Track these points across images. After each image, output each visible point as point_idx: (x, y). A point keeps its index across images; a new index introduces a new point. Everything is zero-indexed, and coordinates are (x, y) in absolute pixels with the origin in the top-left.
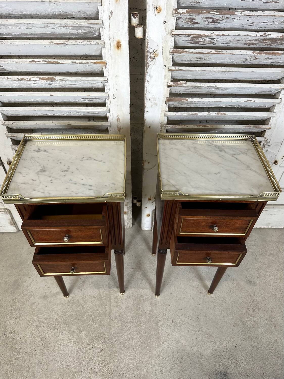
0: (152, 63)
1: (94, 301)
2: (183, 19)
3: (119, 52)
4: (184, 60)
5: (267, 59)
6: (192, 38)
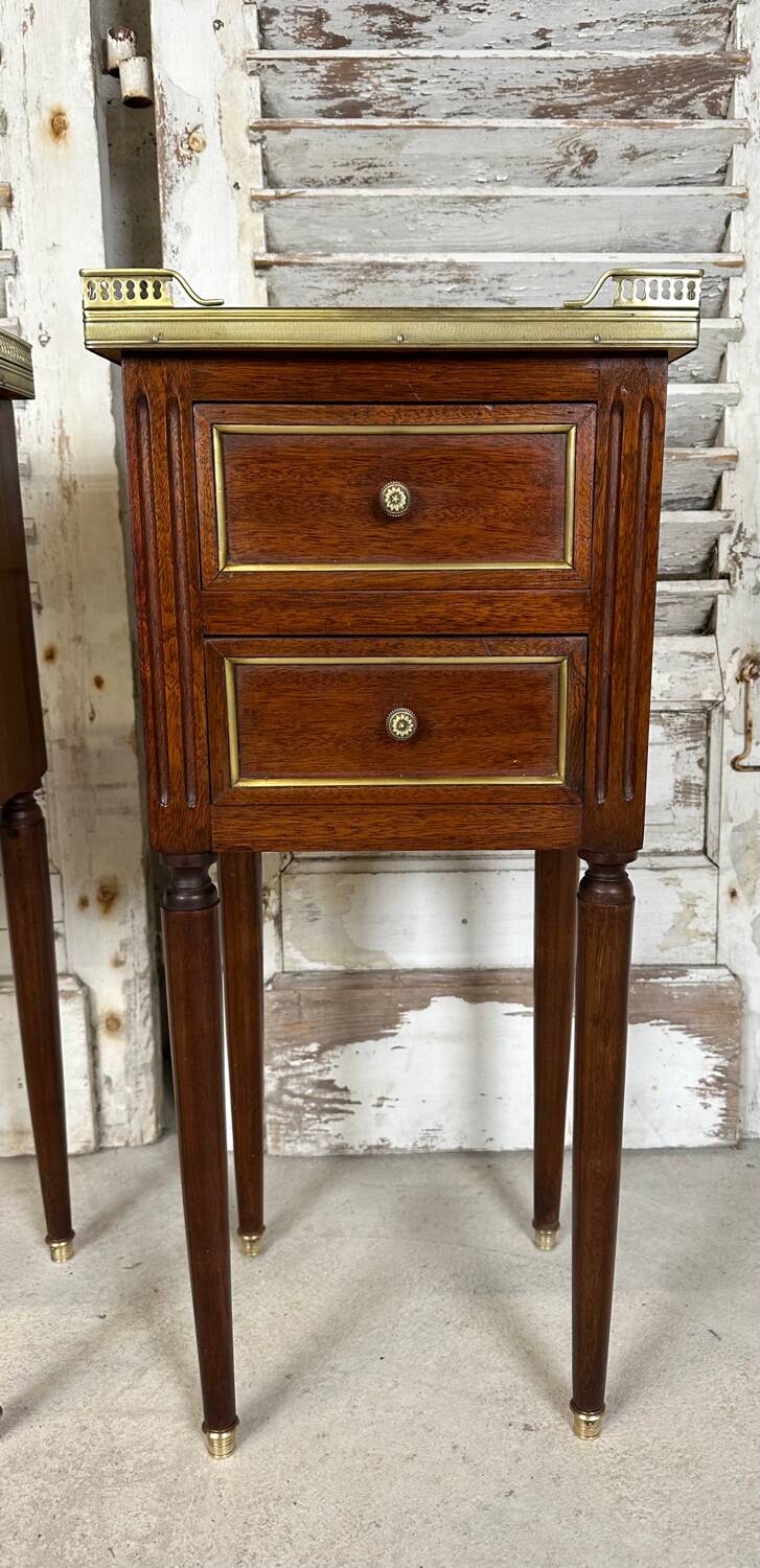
0: (183, 174)
2: (285, 21)
3: (61, 151)
4: (313, 176)
5: (632, 155)
6: (328, 83)
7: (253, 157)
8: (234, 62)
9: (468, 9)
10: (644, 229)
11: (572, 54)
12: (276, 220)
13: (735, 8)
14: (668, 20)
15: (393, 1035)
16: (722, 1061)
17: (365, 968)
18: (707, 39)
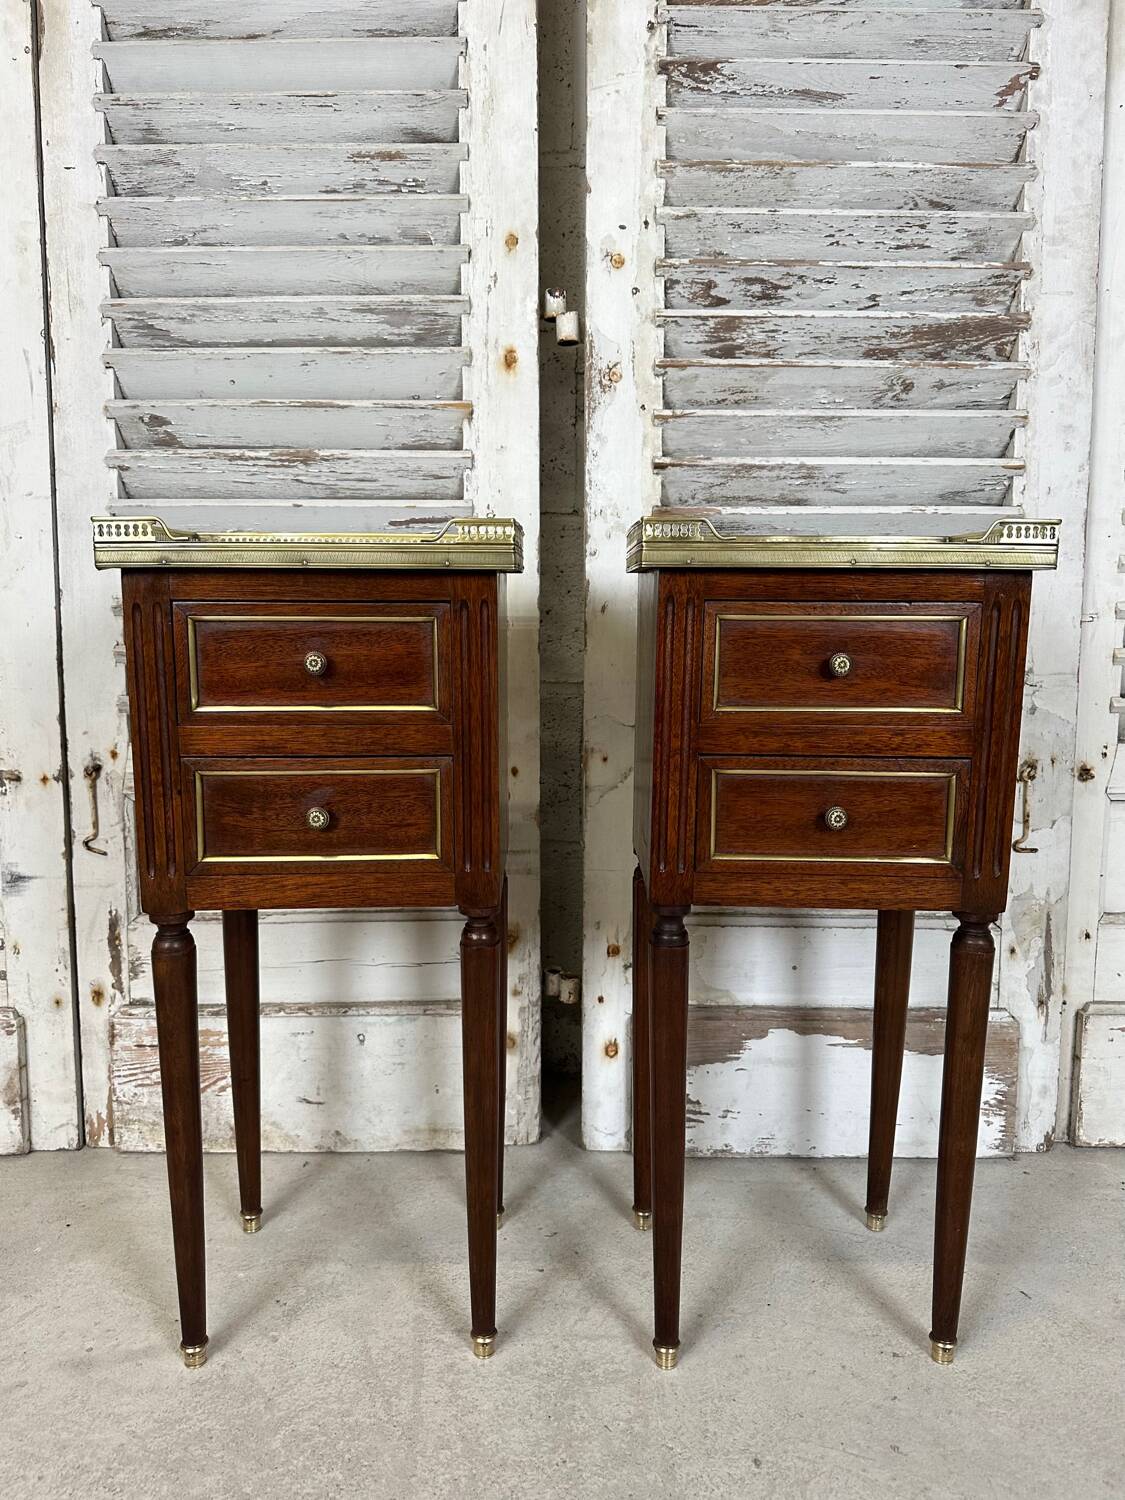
0: (604, 398)
1: (333, 1381)
2: (683, 288)
3: (511, 379)
4: (698, 399)
5: (940, 386)
6: (714, 332)
7: (657, 386)
8: (646, 318)
9: (821, 281)
10: (948, 439)
11: (898, 314)
12: (670, 432)
13: (1020, 282)
14: (969, 289)
15: (738, 1059)
16: (1002, 1087)
17: (713, 1004)
18: (996, 302)
